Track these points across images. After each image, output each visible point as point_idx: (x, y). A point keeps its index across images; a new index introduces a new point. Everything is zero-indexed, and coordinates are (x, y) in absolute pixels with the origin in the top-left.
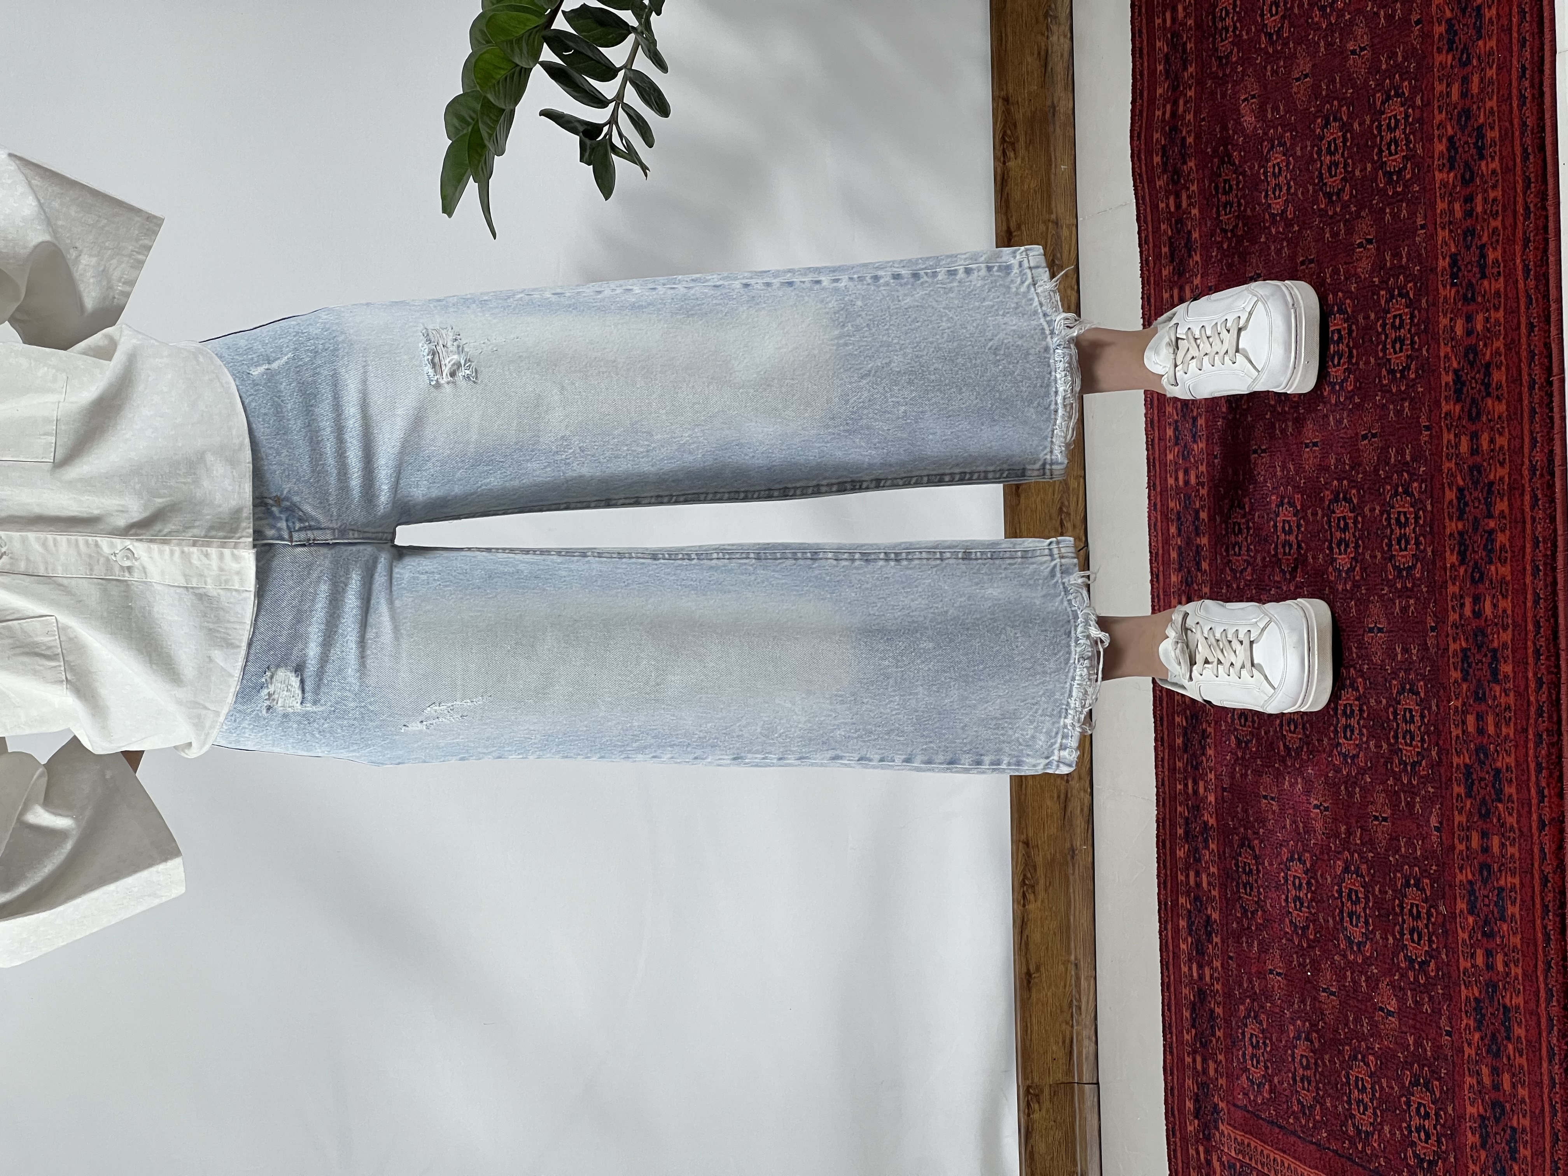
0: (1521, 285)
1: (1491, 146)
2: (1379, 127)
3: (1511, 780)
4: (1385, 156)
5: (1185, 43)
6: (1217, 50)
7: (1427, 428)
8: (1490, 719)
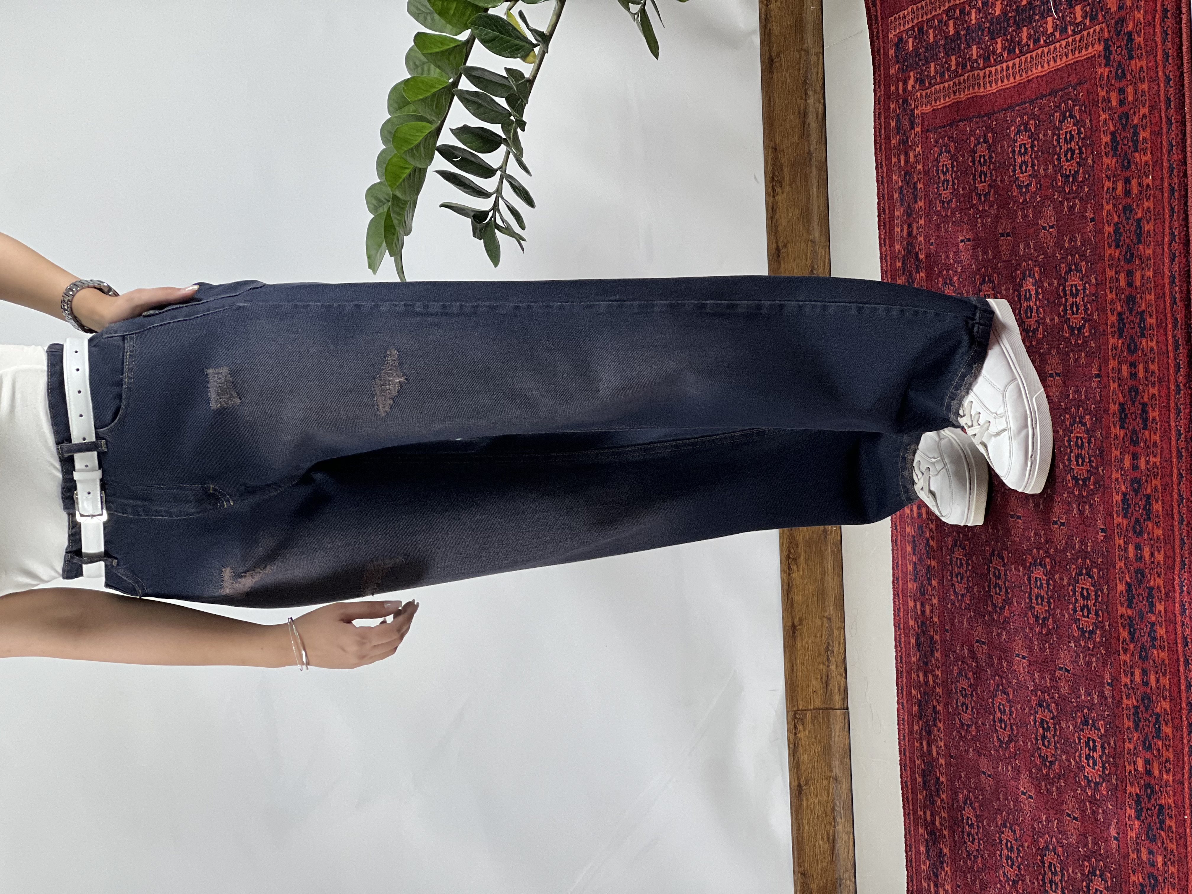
0: (1174, 443)
1: (1150, 330)
2: (1064, 290)
3: (1171, 817)
4: (1069, 314)
5: (916, 183)
6: (940, 195)
7: (1103, 530)
8: (1156, 765)
